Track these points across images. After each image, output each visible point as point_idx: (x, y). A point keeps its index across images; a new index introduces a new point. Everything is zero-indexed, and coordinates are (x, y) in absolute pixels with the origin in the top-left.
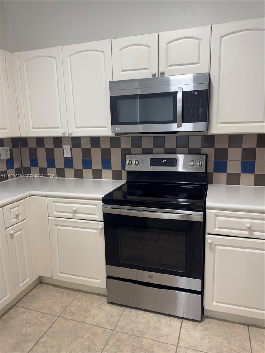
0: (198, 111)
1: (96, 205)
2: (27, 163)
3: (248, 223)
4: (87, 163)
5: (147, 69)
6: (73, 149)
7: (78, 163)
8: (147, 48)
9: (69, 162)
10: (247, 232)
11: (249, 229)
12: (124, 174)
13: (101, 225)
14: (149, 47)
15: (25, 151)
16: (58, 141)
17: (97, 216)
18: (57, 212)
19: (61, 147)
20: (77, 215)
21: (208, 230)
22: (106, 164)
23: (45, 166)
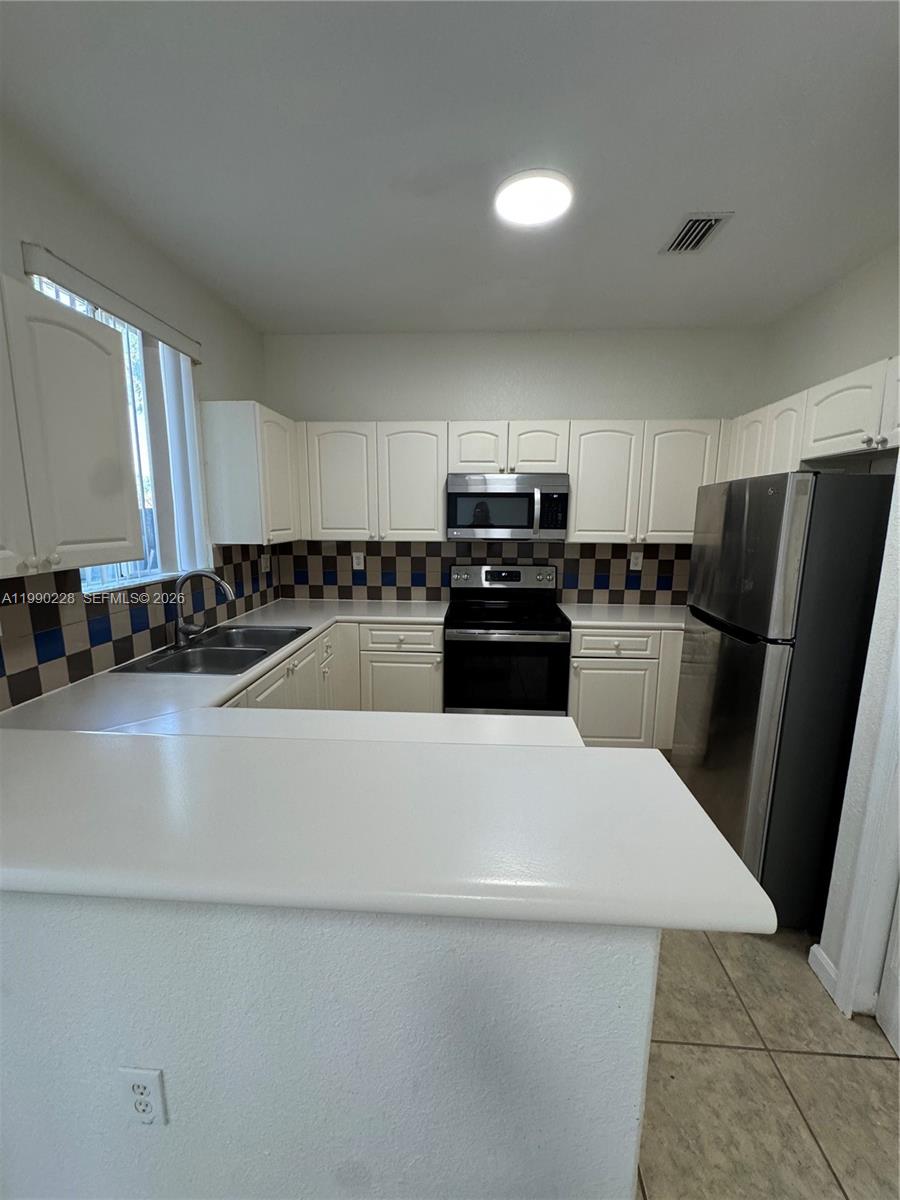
0: (557, 516)
1: (432, 631)
2: (289, 580)
3: (616, 641)
4: (389, 578)
5: (493, 462)
6: (368, 558)
7: (374, 578)
8: (493, 437)
9: (359, 577)
10: (614, 652)
11: (617, 648)
12: (445, 592)
13: (439, 658)
14: (497, 436)
15: (288, 561)
16: (345, 547)
17: (432, 646)
18: (373, 643)
19: (350, 554)
20: (404, 646)
21: (573, 653)
22: (418, 579)
23: (320, 582)
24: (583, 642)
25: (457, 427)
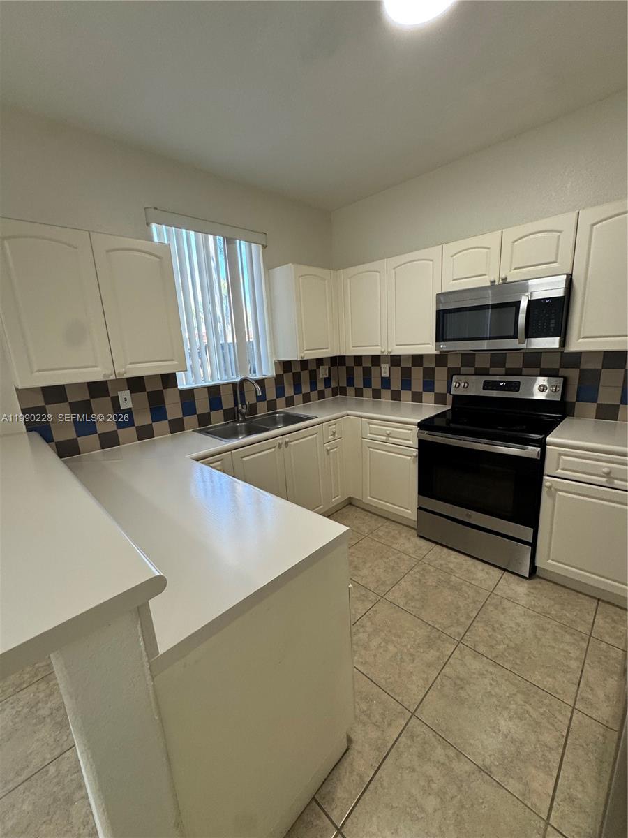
0: (549, 324)
1: (411, 430)
2: (343, 383)
3: (606, 467)
4: (406, 384)
5: (485, 275)
6: (391, 368)
7: (396, 384)
8: (486, 250)
9: (386, 383)
10: (604, 479)
11: (608, 475)
12: (449, 399)
13: (415, 452)
14: (489, 248)
15: (343, 370)
16: (376, 360)
17: (411, 442)
18: (370, 434)
19: (380, 365)
20: (390, 439)
21: (547, 470)
22: (429, 385)
23: (361, 386)
24: (561, 461)
25: (450, 248)
